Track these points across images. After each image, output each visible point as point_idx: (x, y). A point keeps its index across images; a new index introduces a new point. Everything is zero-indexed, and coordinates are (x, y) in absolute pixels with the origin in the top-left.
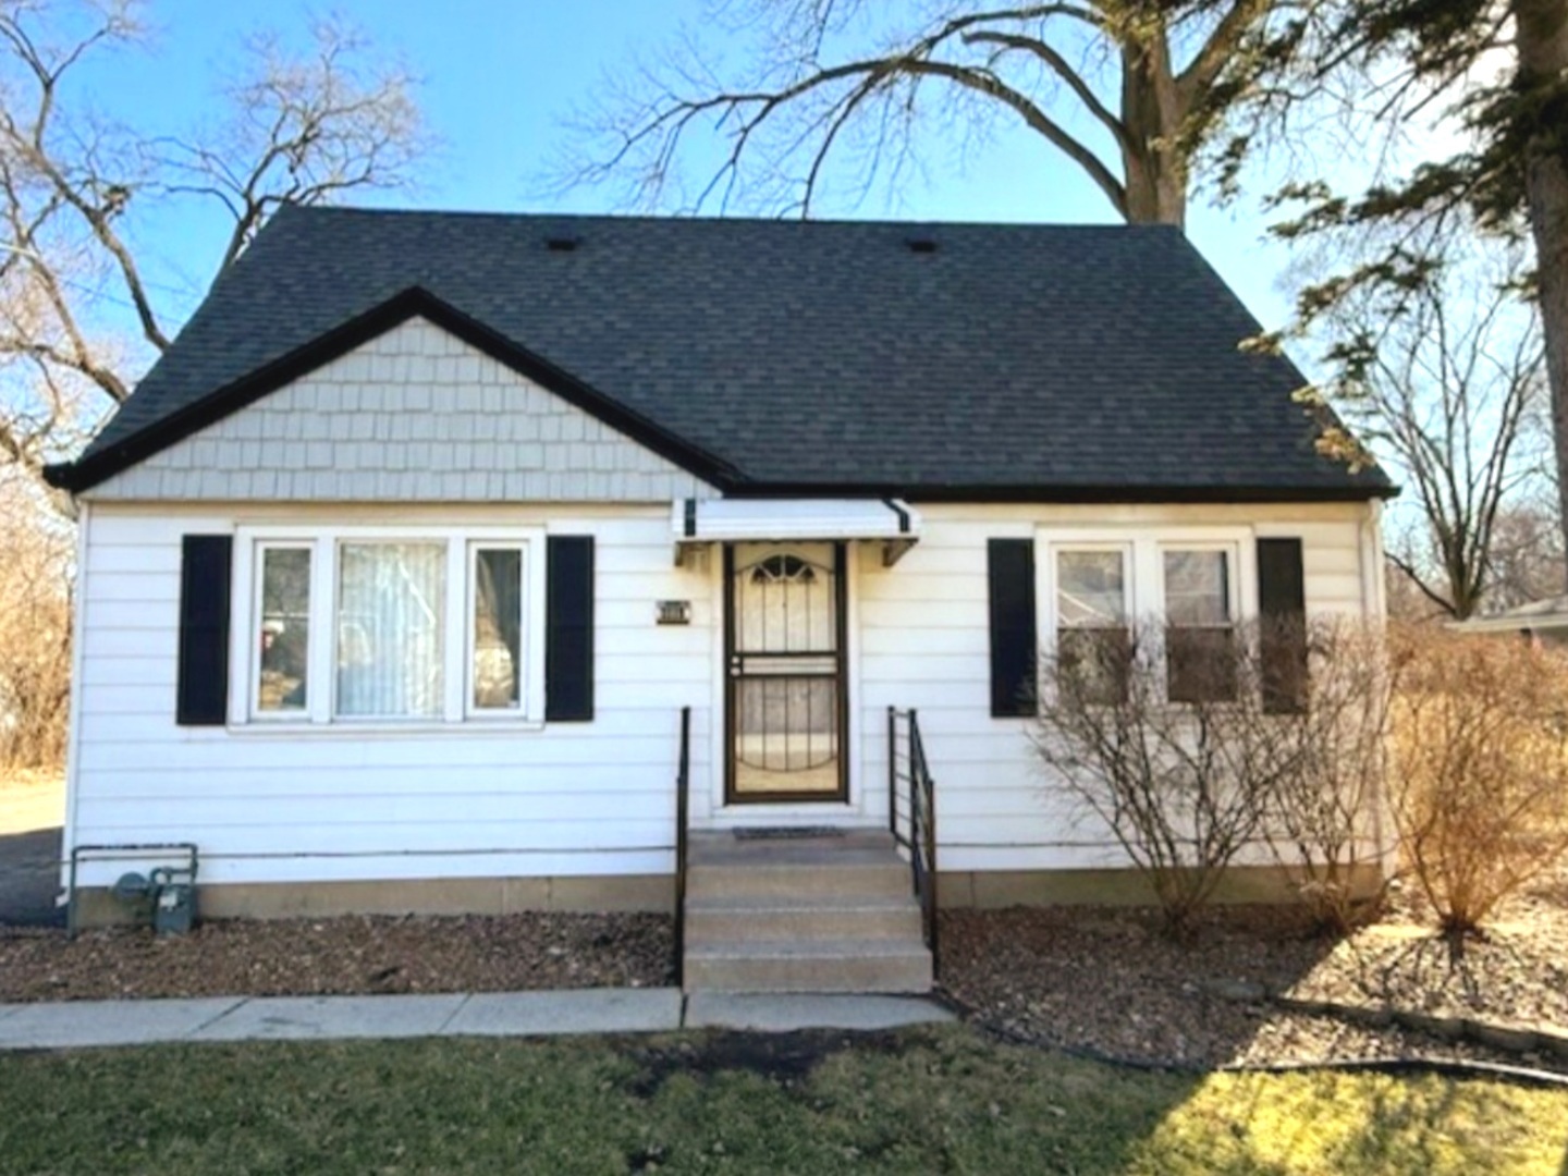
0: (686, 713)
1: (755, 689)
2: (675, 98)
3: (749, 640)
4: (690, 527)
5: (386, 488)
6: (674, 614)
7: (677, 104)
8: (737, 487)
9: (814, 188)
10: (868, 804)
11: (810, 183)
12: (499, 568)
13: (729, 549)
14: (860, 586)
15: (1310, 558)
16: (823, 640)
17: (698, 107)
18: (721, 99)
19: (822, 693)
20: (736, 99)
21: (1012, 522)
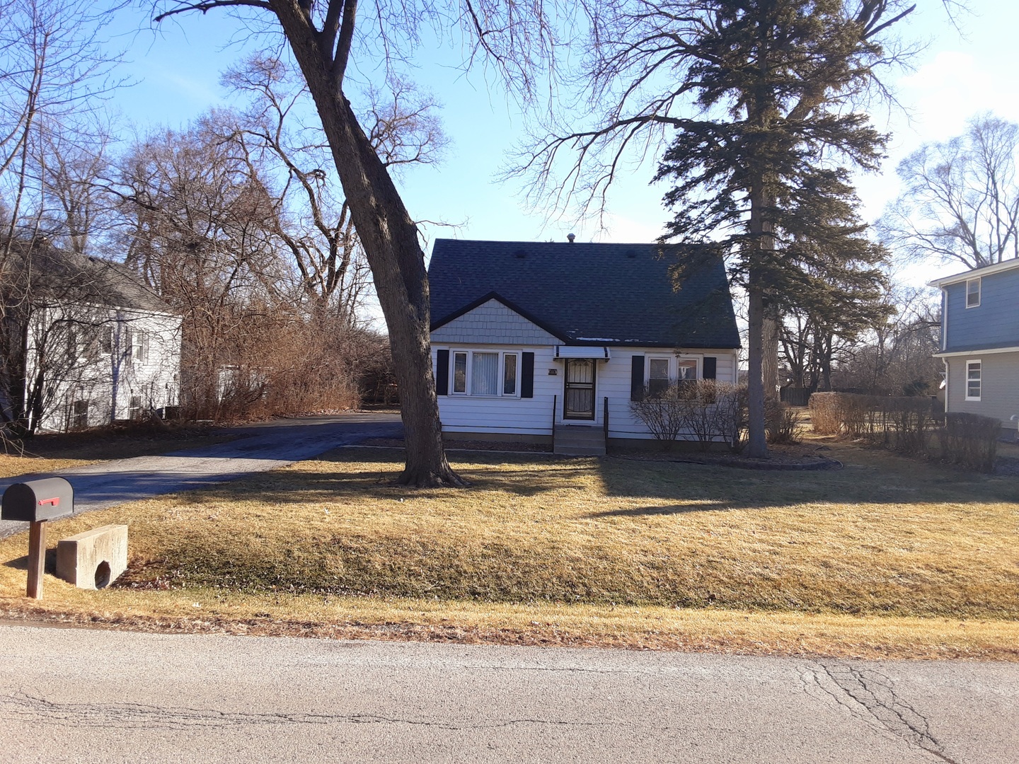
0: (555, 396)
1: (572, 391)
2: (554, 136)
3: (571, 379)
4: (558, 355)
5: (485, 340)
6: (552, 372)
7: (556, 139)
8: (571, 343)
9: (615, 169)
10: (599, 420)
11: (614, 166)
12: (510, 360)
13: (567, 359)
14: (599, 366)
15: (718, 363)
16: (589, 380)
17: (564, 140)
18: (574, 135)
19: (589, 392)
20: (581, 135)
21: (639, 352)
